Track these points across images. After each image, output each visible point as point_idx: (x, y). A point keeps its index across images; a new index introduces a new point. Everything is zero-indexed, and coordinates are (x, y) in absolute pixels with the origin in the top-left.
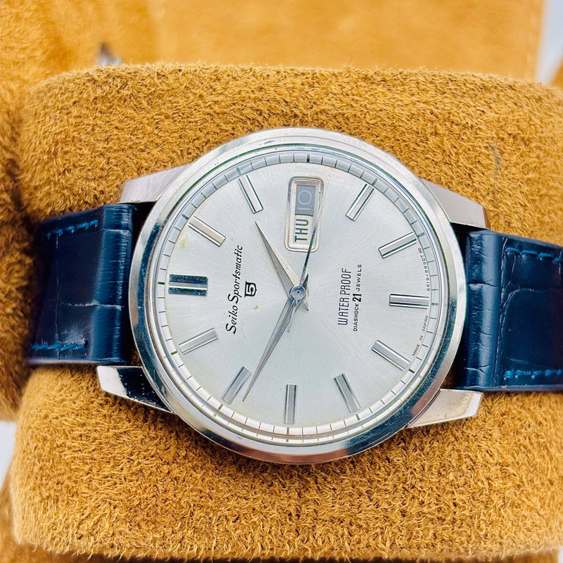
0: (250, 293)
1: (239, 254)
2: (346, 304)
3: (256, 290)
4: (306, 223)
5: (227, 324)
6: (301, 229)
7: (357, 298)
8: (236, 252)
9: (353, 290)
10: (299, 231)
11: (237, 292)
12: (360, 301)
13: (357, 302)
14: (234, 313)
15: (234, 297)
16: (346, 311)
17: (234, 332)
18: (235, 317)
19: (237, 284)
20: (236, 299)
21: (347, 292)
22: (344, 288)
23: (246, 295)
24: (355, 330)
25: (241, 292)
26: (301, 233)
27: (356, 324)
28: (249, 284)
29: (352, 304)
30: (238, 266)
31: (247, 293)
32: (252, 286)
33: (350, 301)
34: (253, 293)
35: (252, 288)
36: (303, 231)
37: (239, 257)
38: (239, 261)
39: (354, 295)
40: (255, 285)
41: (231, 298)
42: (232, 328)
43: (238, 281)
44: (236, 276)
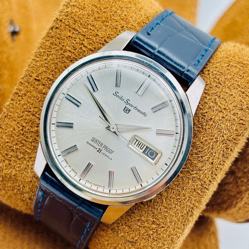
1: (144, 114)
2: (100, 145)
3: (125, 112)
4: (141, 148)
5: (118, 93)
6: (140, 145)
7: (99, 151)
8: (145, 113)
9: (103, 151)
10: (139, 143)
11: (129, 104)
13: (98, 150)
14: (121, 98)
15: (128, 102)
16: (96, 143)
17: (113, 94)
18: (119, 98)
19: (132, 106)
20: (126, 102)
21: (104, 148)
22: (106, 147)
24: (87, 142)
26: (138, 144)
27: (90, 144)
28: (129, 111)
29: (98, 147)
30: (139, 111)
31: (126, 108)
32: (128, 112)
33: (100, 147)
34: (125, 111)
35: (127, 111)
36: (138, 145)
37: (142, 113)
39: (101, 150)
40: (127, 113)
41: (128, 100)
42: (116, 94)
43: (133, 107)
44: (135, 107)
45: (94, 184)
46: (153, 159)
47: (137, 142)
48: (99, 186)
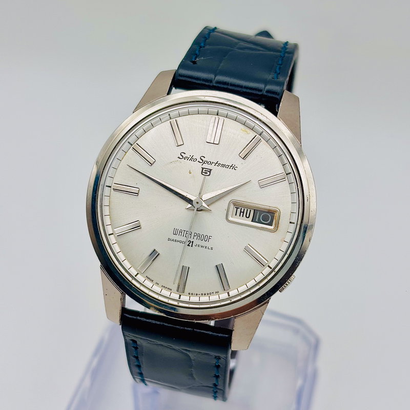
0: (204, 171)
1: (232, 168)
2: (187, 235)
3: (205, 176)
4: (248, 216)
5: (185, 154)
6: (243, 212)
7: (190, 244)
8: (233, 166)
9: (196, 242)
10: (242, 211)
11: (206, 162)
12: (188, 245)
13: (188, 243)
14: (192, 159)
15: (203, 161)
16: (182, 235)
17: (179, 158)
18: (189, 159)
19: (211, 163)
20: (201, 161)
21: (195, 238)
22: (198, 236)
23: (203, 168)
24: (169, 239)
25: (206, 166)
26: (241, 212)
27: (173, 240)
28: (210, 172)
29: (187, 240)
30: (223, 166)
32: (208, 173)
33: (189, 239)
34: (203, 174)
37: (229, 167)
38: (227, 167)
39: (193, 242)
40: (209, 175)
41: (202, 158)
42: (182, 156)
43: (213, 164)
44: (217, 163)
45: (202, 294)
46: (270, 224)
47: (239, 210)
48: (210, 294)
